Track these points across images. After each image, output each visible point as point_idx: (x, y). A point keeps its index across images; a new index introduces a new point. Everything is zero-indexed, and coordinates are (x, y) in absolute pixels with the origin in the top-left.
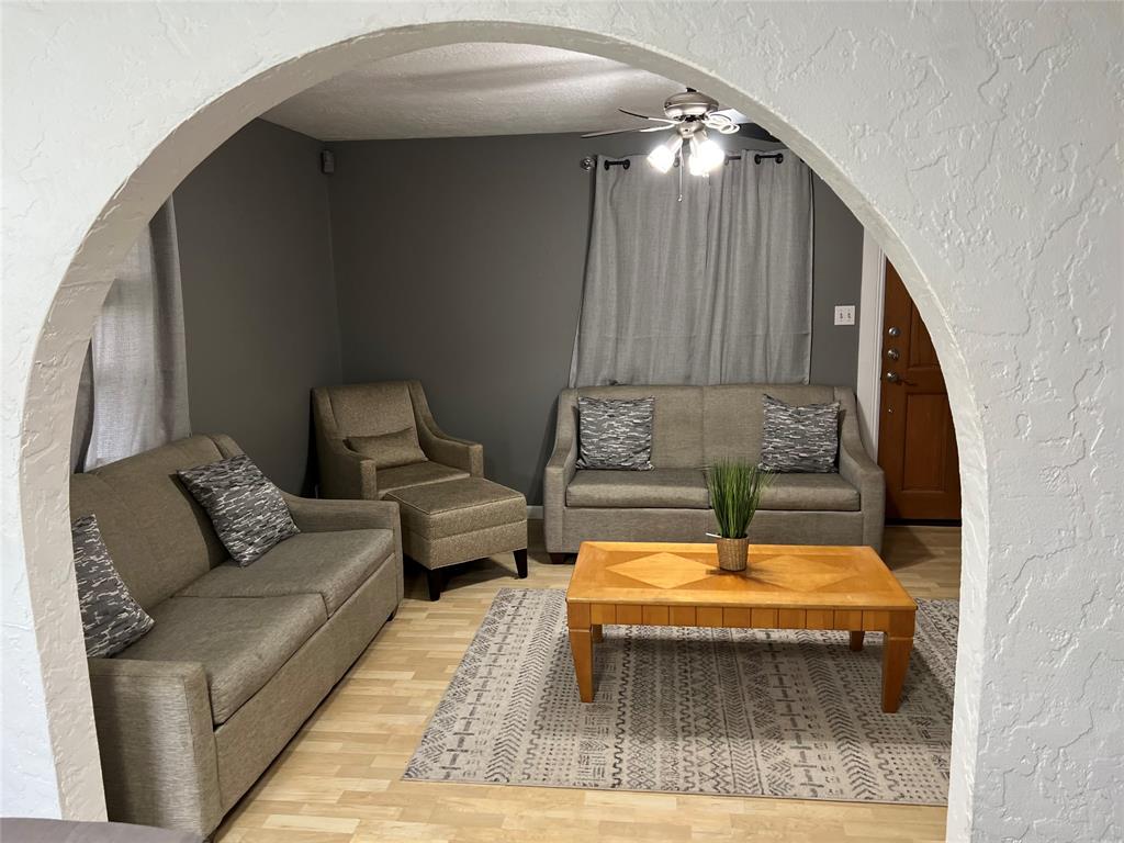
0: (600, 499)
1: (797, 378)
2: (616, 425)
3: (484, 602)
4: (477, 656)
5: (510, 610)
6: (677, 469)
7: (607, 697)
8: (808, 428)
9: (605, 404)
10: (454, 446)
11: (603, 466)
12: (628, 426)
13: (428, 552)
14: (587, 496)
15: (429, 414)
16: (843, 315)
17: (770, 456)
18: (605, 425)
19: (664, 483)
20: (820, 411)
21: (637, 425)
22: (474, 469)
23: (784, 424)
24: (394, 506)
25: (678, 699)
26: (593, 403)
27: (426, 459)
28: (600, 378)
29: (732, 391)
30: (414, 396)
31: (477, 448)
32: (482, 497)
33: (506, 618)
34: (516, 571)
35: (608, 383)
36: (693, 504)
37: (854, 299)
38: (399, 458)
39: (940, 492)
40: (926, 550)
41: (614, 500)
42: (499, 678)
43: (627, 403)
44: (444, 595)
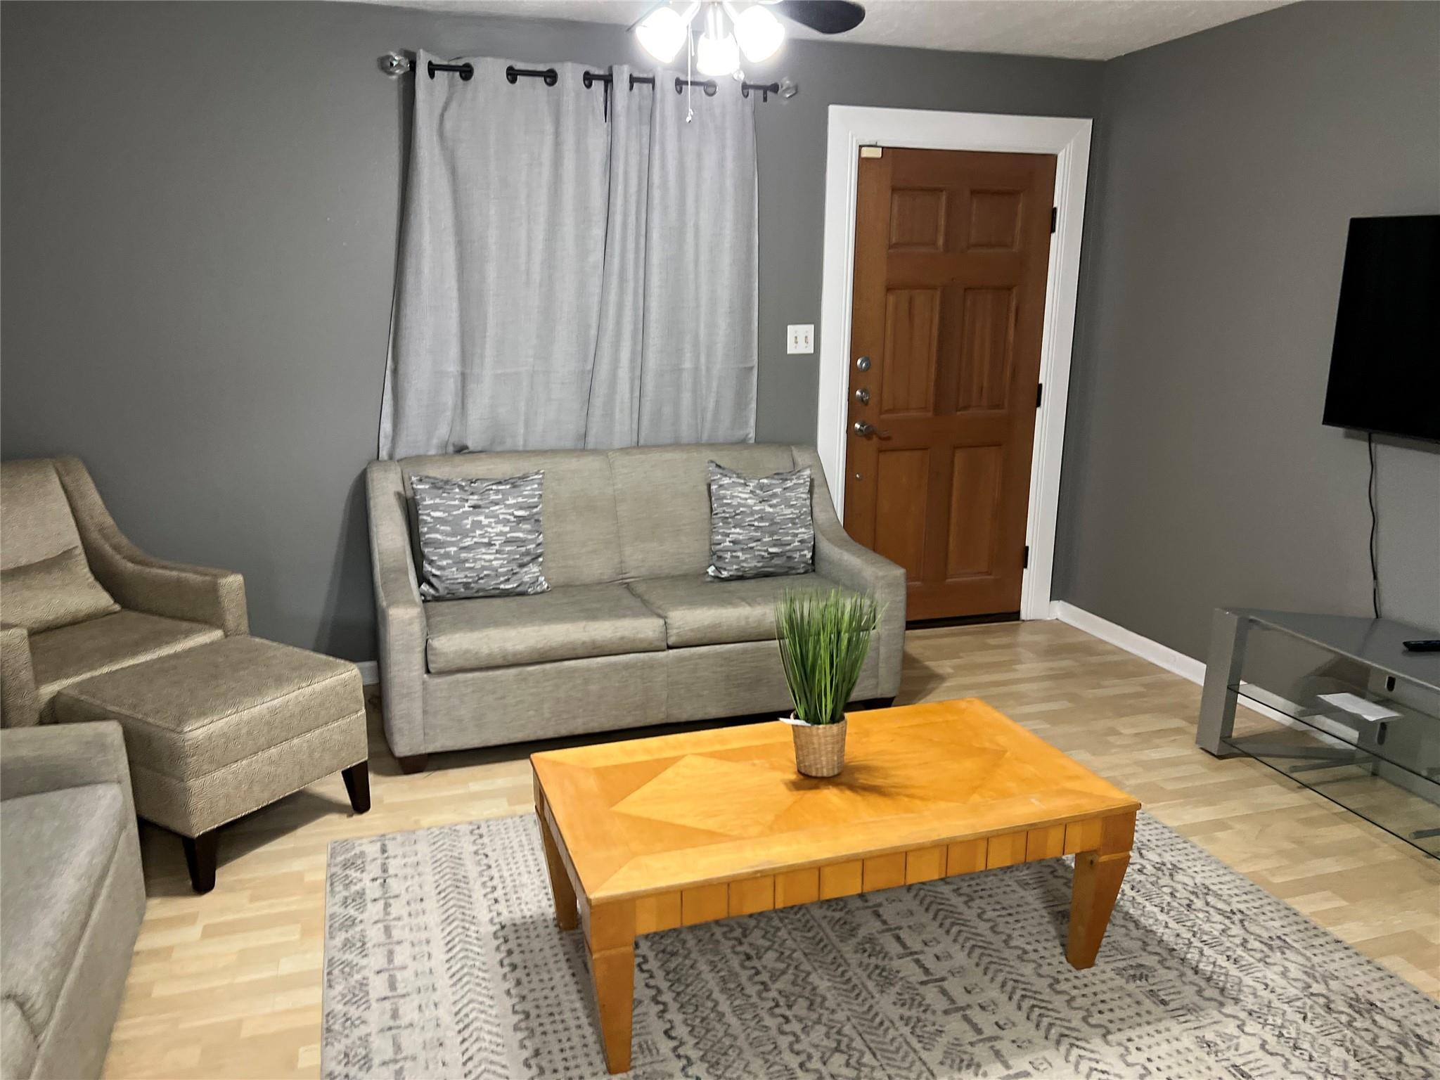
0: (489, 655)
1: (739, 434)
2: (485, 522)
3: (309, 878)
4: (353, 1012)
5: (373, 890)
6: (586, 586)
7: (647, 1049)
8: (778, 509)
9: (461, 487)
10: (179, 581)
11: (469, 593)
12: (507, 521)
13: (186, 805)
14: (467, 651)
15: (109, 521)
16: (798, 339)
17: (728, 555)
18: (468, 523)
19: (592, 615)
20: (789, 484)
21: (521, 519)
22: (231, 621)
23: (744, 506)
24: (112, 731)
25: (769, 1021)
26: (440, 486)
27: (117, 607)
28: (435, 441)
29: (655, 456)
30: (71, 487)
31: (233, 582)
32: (280, 681)
33: (370, 905)
34: (346, 798)
35: (451, 449)
36: (644, 645)
37: (811, 314)
38: (62, 611)
39: (918, 583)
40: (927, 668)
41: (515, 654)
42: (422, 1056)
43: (500, 483)
44: (223, 876)
